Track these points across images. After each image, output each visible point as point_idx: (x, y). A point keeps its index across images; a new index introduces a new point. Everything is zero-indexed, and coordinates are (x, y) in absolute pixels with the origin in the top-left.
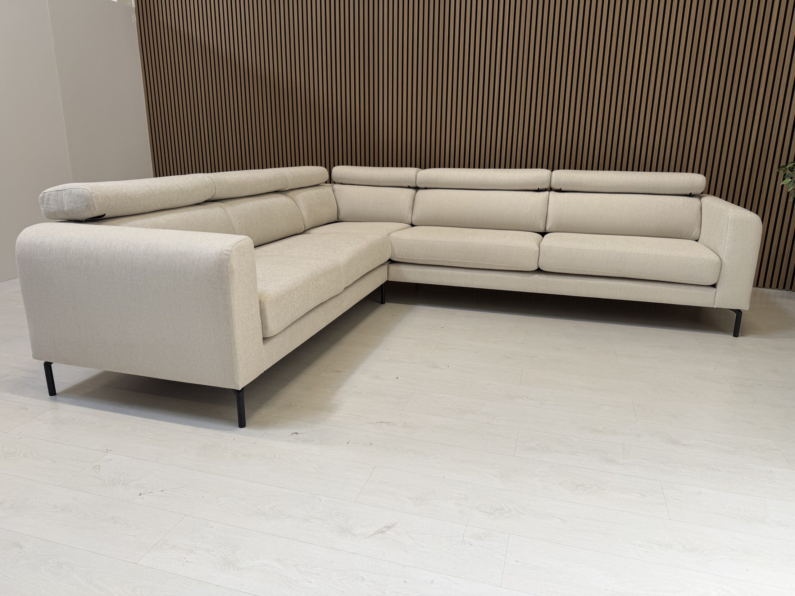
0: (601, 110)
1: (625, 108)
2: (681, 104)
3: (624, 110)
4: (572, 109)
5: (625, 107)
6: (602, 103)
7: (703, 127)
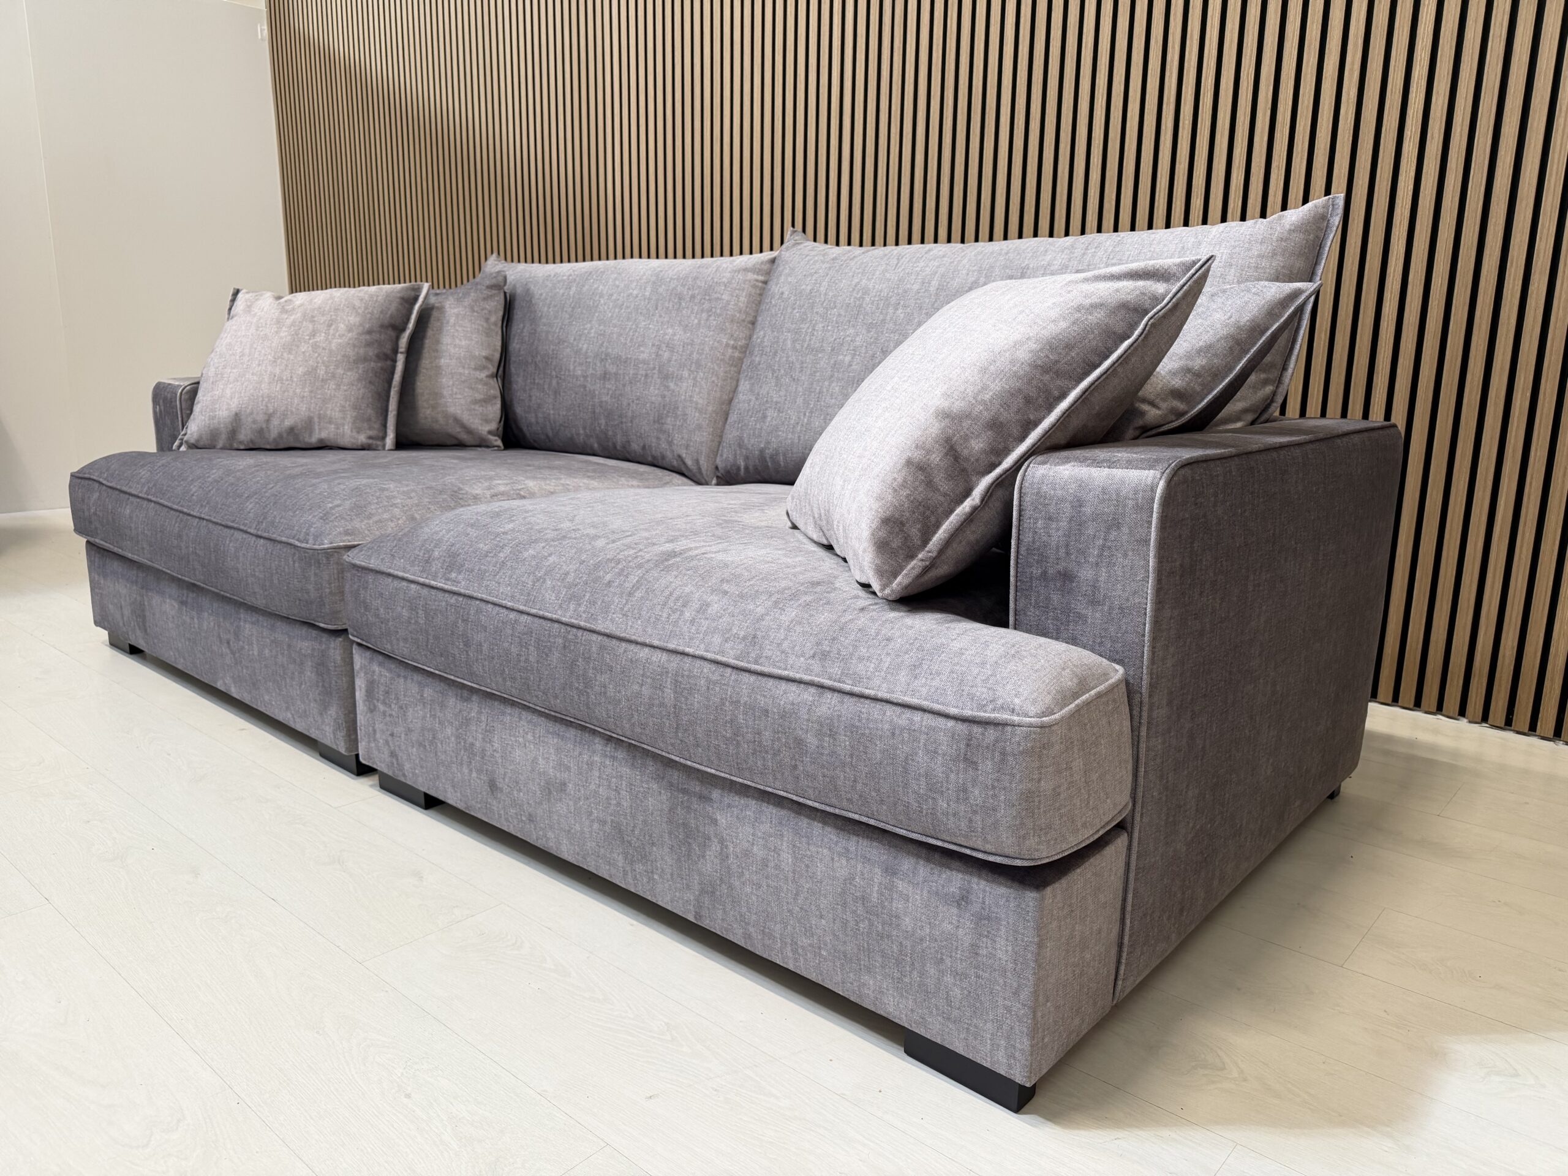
0: (1099, 113)
5: (1170, 92)
6: (1101, 91)
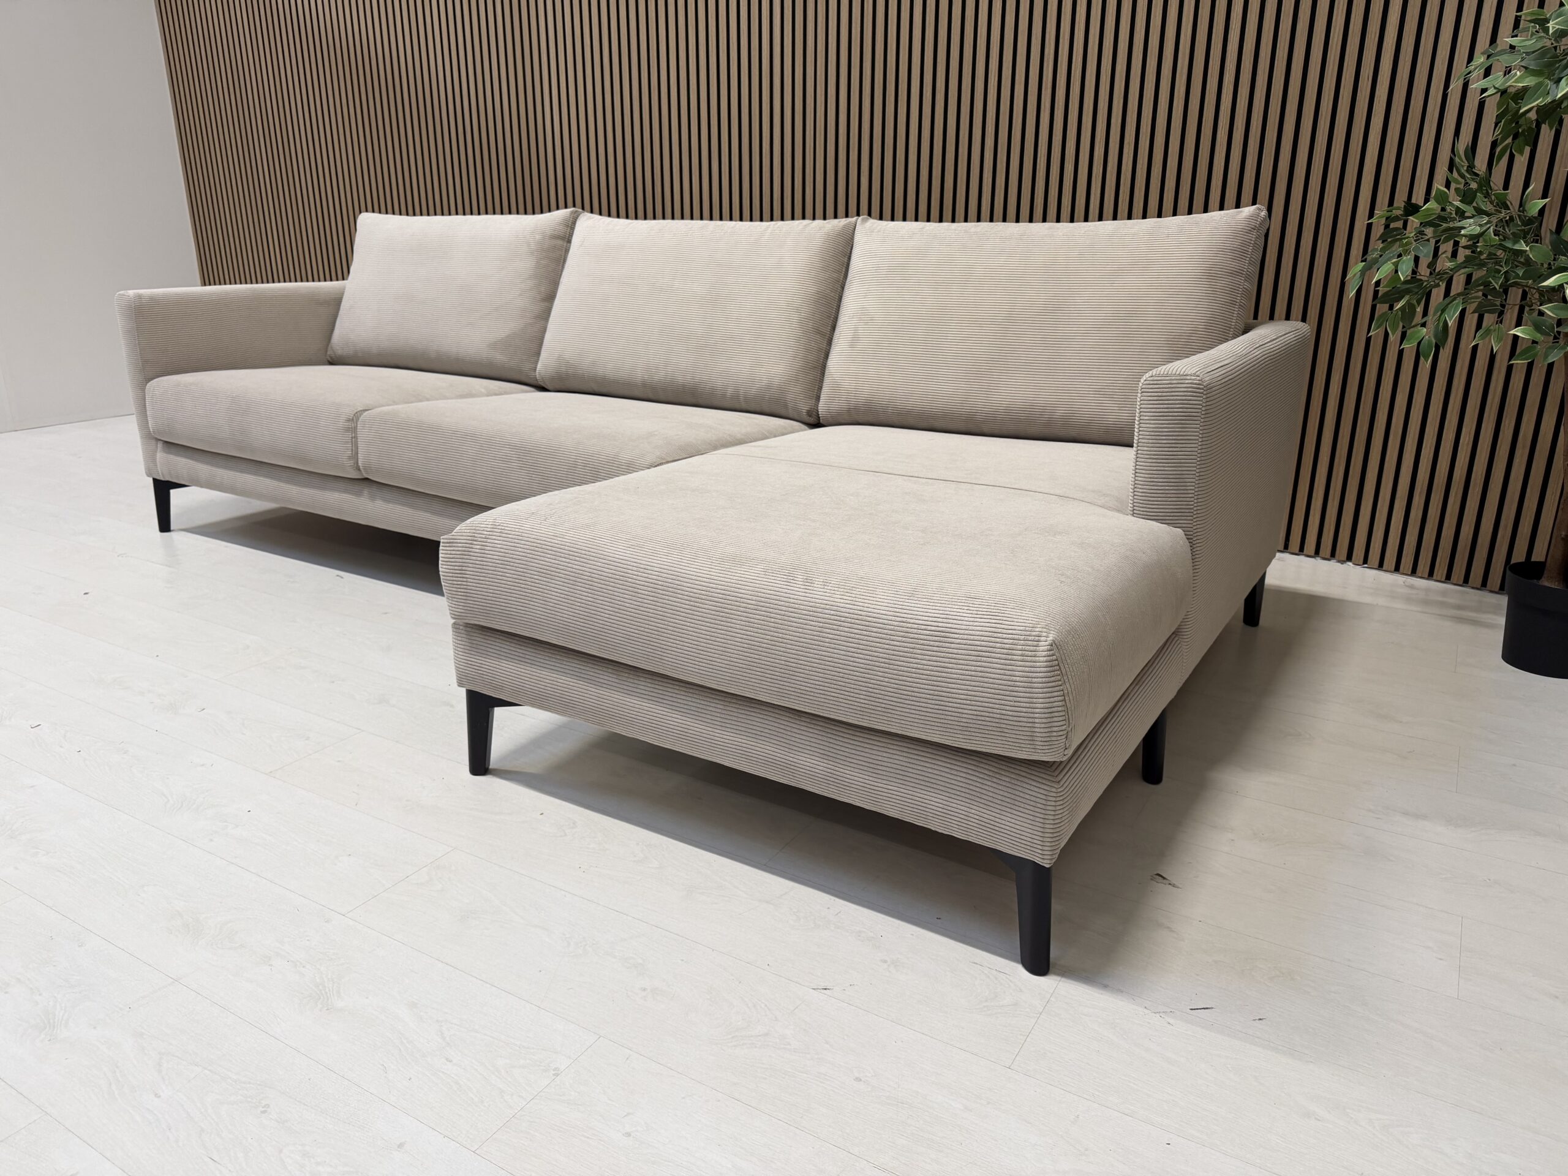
1: (1047, 84)
2: (1182, 68)
3: (1046, 88)
4: (927, 92)
7: (1240, 127)
